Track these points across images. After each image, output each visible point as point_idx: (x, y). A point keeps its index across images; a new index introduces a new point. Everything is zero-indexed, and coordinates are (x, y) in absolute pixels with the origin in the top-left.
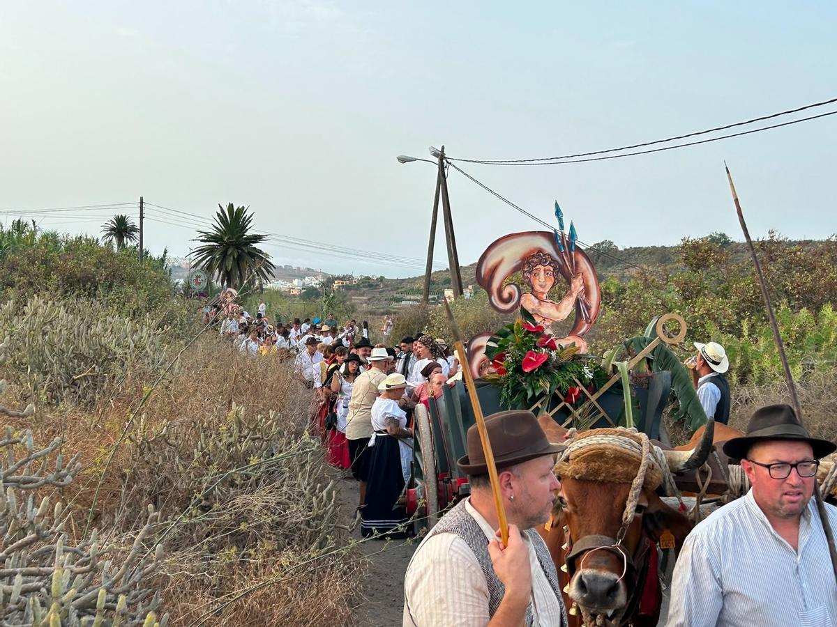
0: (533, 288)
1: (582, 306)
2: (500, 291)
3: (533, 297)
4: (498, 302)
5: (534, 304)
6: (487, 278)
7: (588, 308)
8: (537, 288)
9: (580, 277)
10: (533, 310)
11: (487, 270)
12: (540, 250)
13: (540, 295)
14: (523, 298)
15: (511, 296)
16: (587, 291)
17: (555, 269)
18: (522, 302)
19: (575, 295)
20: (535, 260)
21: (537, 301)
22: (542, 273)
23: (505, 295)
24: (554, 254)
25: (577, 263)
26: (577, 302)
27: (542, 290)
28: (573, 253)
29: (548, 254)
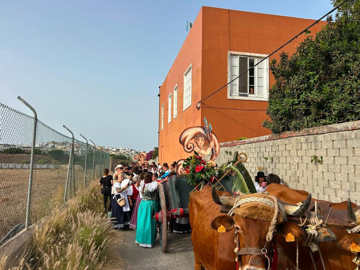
0: (198, 145)
1: (214, 150)
2: (187, 146)
3: (198, 148)
4: (186, 149)
5: (198, 150)
6: (183, 141)
7: (216, 151)
8: (199, 144)
9: (213, 141)
10: (198, 152)
11: (183, 139)
12: (200, 132)
13: (200, 147)
14: (194, 148)
15: (191, 147)
16: (215, 146)
17: (205, 138)
18: (194, 149)
19: (211, 147)
20: (198, 135)
21: (199, 149)
22: (201, 140)
23: (189, 147)
24: (204, 134)
25: (212, 137)
26: (212, 149)
27: (201, 145)
28: (210, 133)
29: (203, 134)
